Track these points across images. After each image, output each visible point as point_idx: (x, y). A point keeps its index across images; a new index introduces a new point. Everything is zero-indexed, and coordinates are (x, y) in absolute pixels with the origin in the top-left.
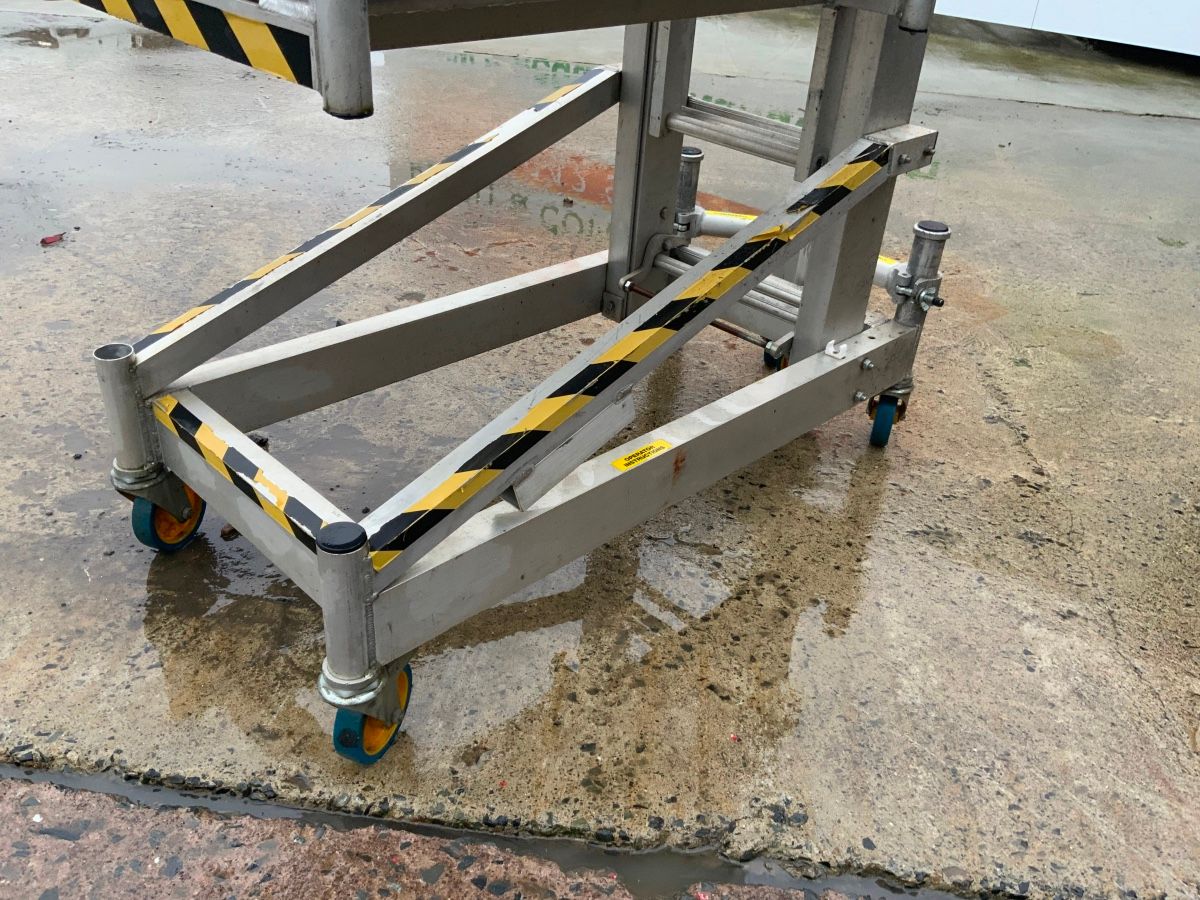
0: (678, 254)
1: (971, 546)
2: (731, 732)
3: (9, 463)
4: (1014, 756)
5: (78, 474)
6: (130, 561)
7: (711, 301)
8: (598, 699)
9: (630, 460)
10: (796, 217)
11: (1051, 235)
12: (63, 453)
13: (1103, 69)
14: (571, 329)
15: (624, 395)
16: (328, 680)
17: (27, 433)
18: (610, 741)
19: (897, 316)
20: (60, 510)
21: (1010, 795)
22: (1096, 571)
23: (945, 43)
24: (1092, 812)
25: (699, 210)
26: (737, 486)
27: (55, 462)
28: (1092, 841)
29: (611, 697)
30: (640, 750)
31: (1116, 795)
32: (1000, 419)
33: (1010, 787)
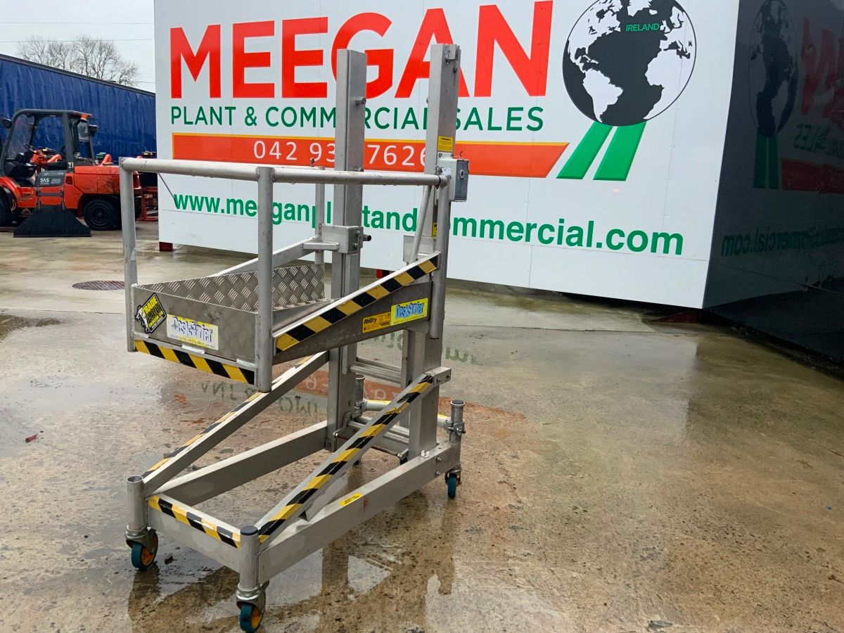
0: (357, 420)
1: (490, 533)
2: (395, 608)
3: (54, 542)
4: (503, 604)
5: (89, 543)
6: (127, 575)
7: (373, 437)
8: (340, 604)
9: (346, 502)
10: (401, 404)
11: (533, 397)
12: (78, 535)
13: (567, 307)
14: (308, 459)
15: (343, 474)
16: (240, 591)
17: (57, 529)
18: (346, 617)
19: (450, 439)
20: (87, 558)
21: (501, 616)
22: (540, 538)
23: (487, 297)
24: (531, 619)
25: (365, 400)
26: (392, 520)
27: (76, 539)
28: (530, 627)
29: (345, 602)
30: (359, 618)
31: (539, 613)
32: (504, 482)
33: (501, 614)
